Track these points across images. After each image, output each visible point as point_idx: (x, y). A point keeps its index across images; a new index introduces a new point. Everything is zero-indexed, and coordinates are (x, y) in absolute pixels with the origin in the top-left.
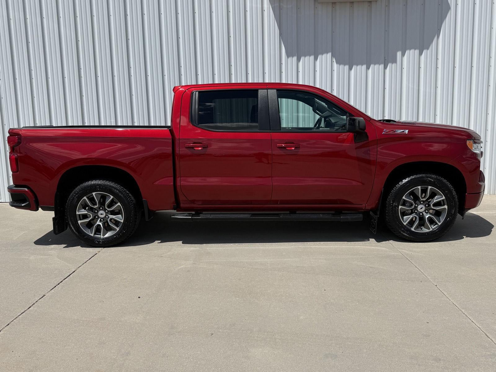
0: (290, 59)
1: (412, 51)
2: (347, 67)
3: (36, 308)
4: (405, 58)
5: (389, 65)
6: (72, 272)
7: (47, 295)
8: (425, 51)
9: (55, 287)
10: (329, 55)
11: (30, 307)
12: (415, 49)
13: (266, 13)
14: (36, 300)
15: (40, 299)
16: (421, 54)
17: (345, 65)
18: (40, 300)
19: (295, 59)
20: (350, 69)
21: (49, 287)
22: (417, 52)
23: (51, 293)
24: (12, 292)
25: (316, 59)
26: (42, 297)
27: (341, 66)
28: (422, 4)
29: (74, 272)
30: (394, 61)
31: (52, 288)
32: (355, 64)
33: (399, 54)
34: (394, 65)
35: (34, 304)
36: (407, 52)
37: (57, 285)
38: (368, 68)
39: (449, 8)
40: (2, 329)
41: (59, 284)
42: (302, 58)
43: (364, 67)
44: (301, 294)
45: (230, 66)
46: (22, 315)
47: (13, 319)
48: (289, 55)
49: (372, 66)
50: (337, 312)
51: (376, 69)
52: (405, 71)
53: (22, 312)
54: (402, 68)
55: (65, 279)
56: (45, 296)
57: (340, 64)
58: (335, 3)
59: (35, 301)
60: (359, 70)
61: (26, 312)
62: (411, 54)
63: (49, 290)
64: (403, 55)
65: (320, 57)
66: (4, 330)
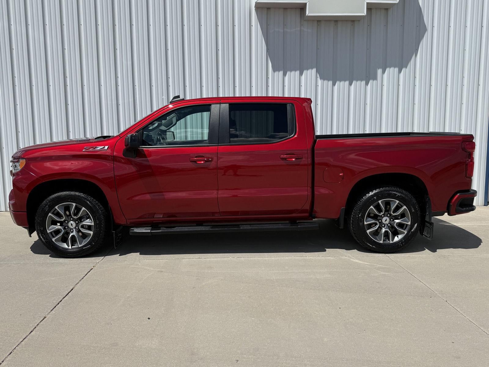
0: (276, 73)
1: (392, 69)
2: (330, 83)
3: (39, 333)
4: (385, 75)
5: (371, 82)
6: (70, 290)
7: (48, 317)
8: (404, 70)
9: (55, 307)
10: (314, 70)
11: (32, 331)
12: (395, 67)
13: (253, 28)
14: (37, 323)
15: (41, 321)
16: (400, 71)
17: (328, 81)
18: (42, 323)
19: (281, 73)
20: (334, 84)
21: (49, 307)
22: (396, 70)
23: (52, 315)
24: (8, 314)
25: (301, 74)
26: (43, 320)
27: (325, 82)
28: (401, 26)
29: (72, 289)
30: (375, 78)
31: (52, 308)
32: (338, 80)
33: (380, 71)
34: (375, 81)
35: (35, 328)
36: (387, 70)
37: (57, 305)
38: (350, 84)
39: (425, 30)
40: (4, 358)
41: (58, 304)
42: (288, 73)
43: (347, 83)
44: (317, 313)
45: (218, 78)
46: (24, 341)
47: (15, 347)
48: (275, 69)
49: (354, 82)
50: (359, 332)
51: (358, 85)
52: (385, 88)
53: (24, 338)
54: (382, 85)
55: (64, 298)
56: (46, 318)
57: (324, 80)
58: (320, 21)
59: (36, 325)
60: (342, 85)
61: (28, 338)
62: (391, 71)
63: (49, 311)
64: (384, 72)
65: (305, 72)
66: (7, 359)
